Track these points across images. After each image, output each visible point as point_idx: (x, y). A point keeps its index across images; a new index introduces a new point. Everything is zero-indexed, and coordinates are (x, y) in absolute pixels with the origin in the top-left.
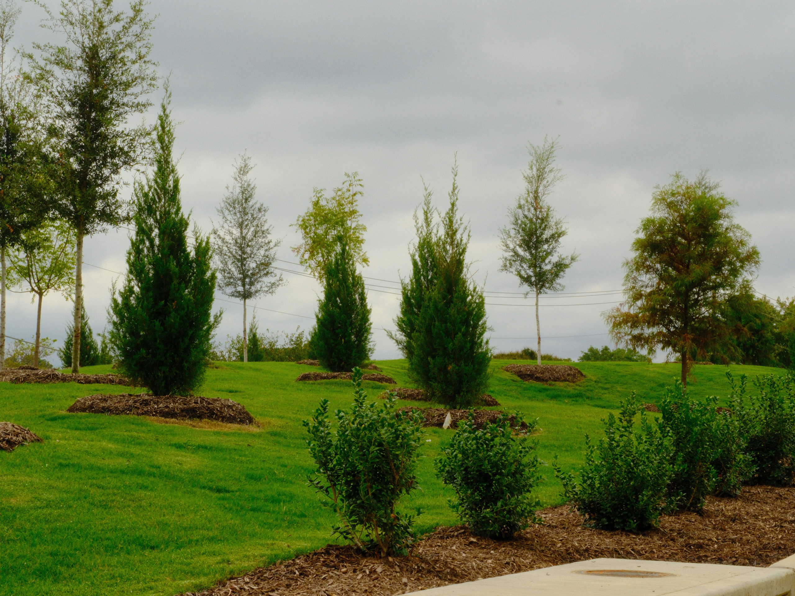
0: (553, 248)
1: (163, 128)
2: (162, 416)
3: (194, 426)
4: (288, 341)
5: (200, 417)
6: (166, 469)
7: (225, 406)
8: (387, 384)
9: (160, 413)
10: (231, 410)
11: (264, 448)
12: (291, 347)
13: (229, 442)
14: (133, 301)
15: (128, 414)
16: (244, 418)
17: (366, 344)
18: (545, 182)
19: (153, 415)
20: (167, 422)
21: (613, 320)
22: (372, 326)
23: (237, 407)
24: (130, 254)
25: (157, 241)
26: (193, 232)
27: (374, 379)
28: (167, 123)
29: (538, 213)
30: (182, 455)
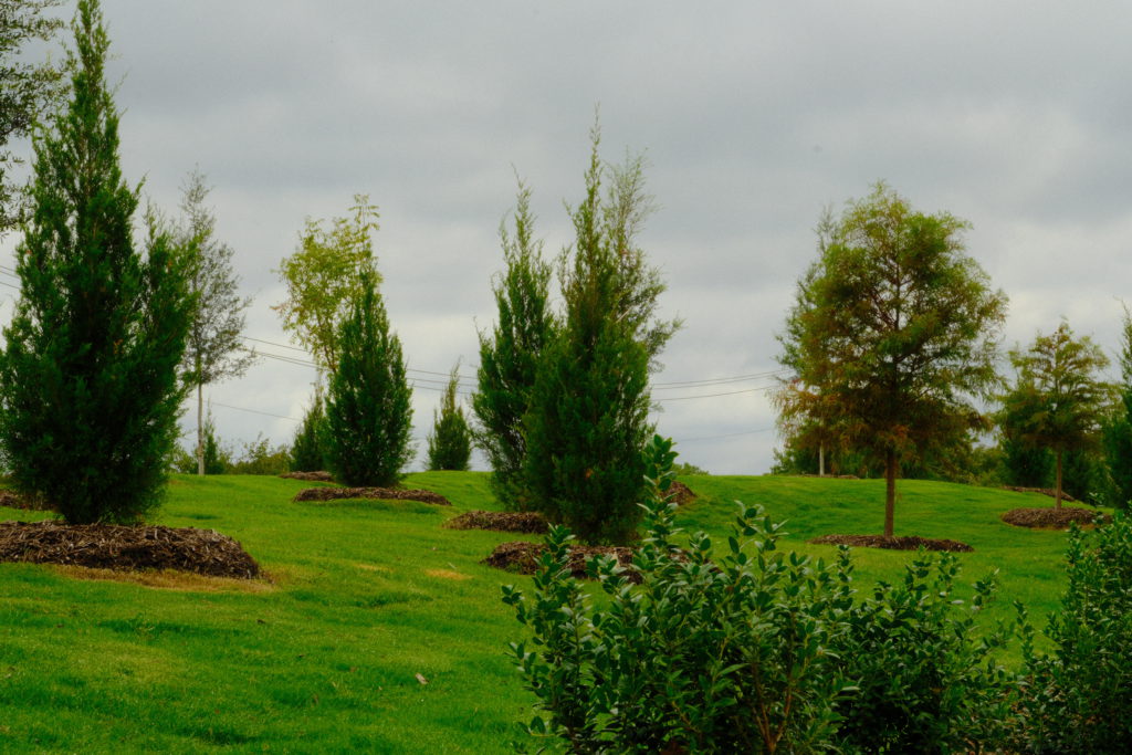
0: (647, 312)
1: (87, 24)
2: (84, 564)
3: (147, 583)
4: (246, 452)
5: (159, 565)
6: (97, 687)
7: (205, 544)
8: (437, 505)
9: (80, 557)
10: (216, 550)
11: (292, 628)
12: (250, 461)
13: (221, 616)
14: (29, 347)
15: (16, 561)
16: (241, 565)
17: (403, 443)
18: (632, 215)
19: (66, 562)
20: (93, 576)
21: (784, 403)
22: (413, 415)
23: (228, 546)
24: (22, 252)
25: (75, 236)
26: (145, 217)
27: (417, 498)
28: (94, 15)
29: (624, 259)
30: (130, 652)
